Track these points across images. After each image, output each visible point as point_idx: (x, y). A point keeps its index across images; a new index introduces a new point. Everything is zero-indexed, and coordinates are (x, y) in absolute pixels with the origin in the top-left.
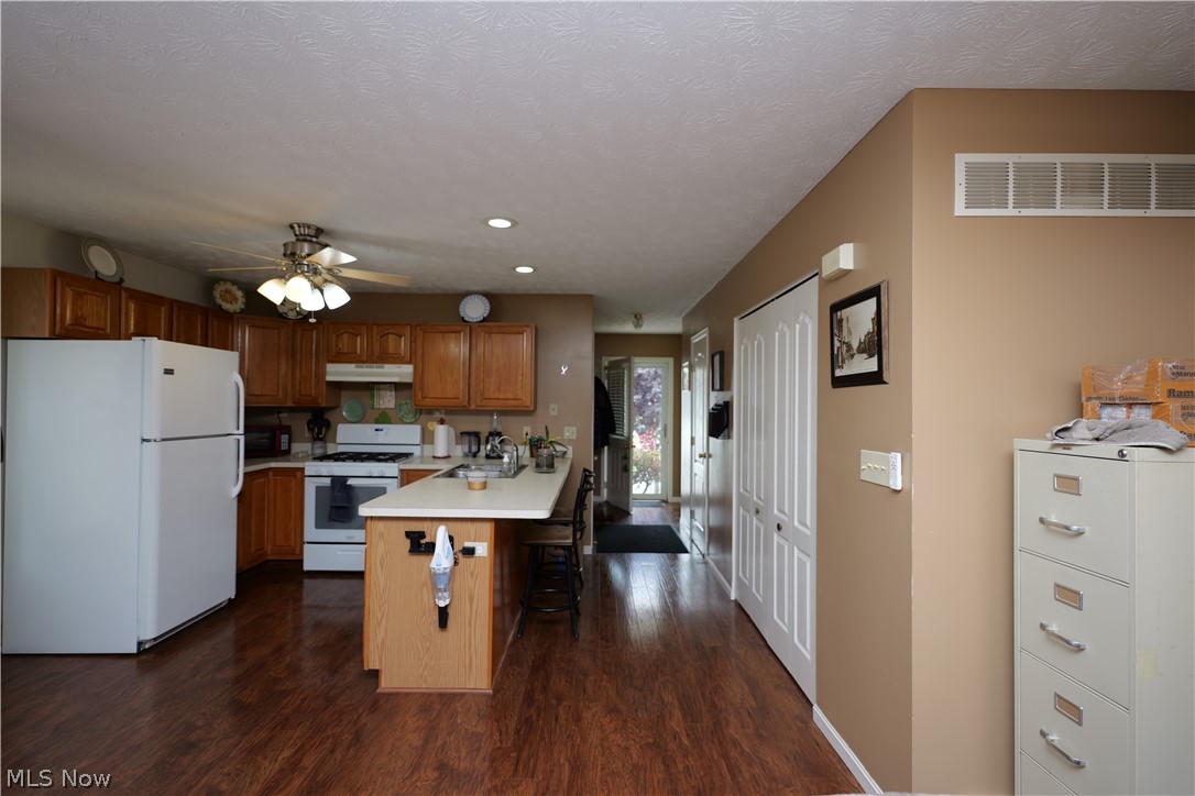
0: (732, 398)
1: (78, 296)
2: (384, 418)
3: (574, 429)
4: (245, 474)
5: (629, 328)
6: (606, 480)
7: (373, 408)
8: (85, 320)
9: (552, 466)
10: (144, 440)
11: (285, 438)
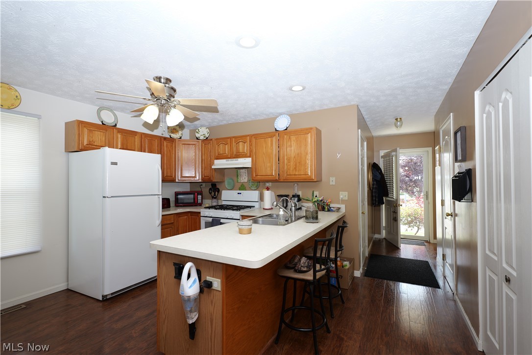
0: (475, 166)
1: (90, 131)
2: (243, 187)
3: (346, 193)
4: (162, 215)
5: (393, 131)
6: (384, 225)
7: (238, 182)
8: (94, 142)
9: (317, 218)
10: (104, 197)
11: (200, 197)
